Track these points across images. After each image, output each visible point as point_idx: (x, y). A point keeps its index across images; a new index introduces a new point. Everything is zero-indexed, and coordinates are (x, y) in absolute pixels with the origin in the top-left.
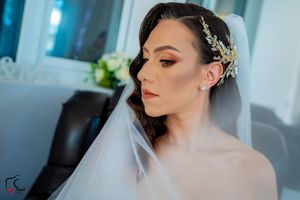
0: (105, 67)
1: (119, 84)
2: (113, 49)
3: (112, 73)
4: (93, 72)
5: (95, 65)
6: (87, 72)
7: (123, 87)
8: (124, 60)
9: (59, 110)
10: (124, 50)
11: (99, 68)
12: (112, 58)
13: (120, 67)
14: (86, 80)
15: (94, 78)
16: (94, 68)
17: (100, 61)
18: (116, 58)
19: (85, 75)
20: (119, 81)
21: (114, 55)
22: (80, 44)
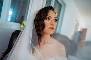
2: (26, 20)
4: (20, 26)
6: (19, 26)
9: (11, 34)
11: (22, 25)
14: (18, 28)
15: (21, 27)
17: (22, 23)
18: (26, 22)
19: (18, 27)
22: (17, 19)
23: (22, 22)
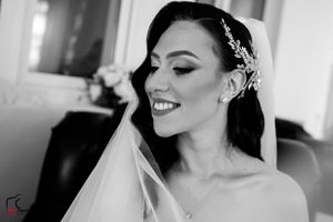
0: (102, 82)
1: (121, 102)
2: (111, 61)
3: (111, 89)
4: (88, 89)
5: (90, 80)
6: (79, 89)
7: (125, 105)
8: (125, 74)
9: (48, 134)
10: (124, 61)
11: (94, 84)
12: (110, 71)
13: (120, 82)
14: (80, 99)
15: (89, 96)
16: (89, 84)
17: (95, 76)
18: (114, 71)
19: (80, 93)
20: (120, 98)
21: (111, 67)
22: (70, 56)
23: (95, 71)
